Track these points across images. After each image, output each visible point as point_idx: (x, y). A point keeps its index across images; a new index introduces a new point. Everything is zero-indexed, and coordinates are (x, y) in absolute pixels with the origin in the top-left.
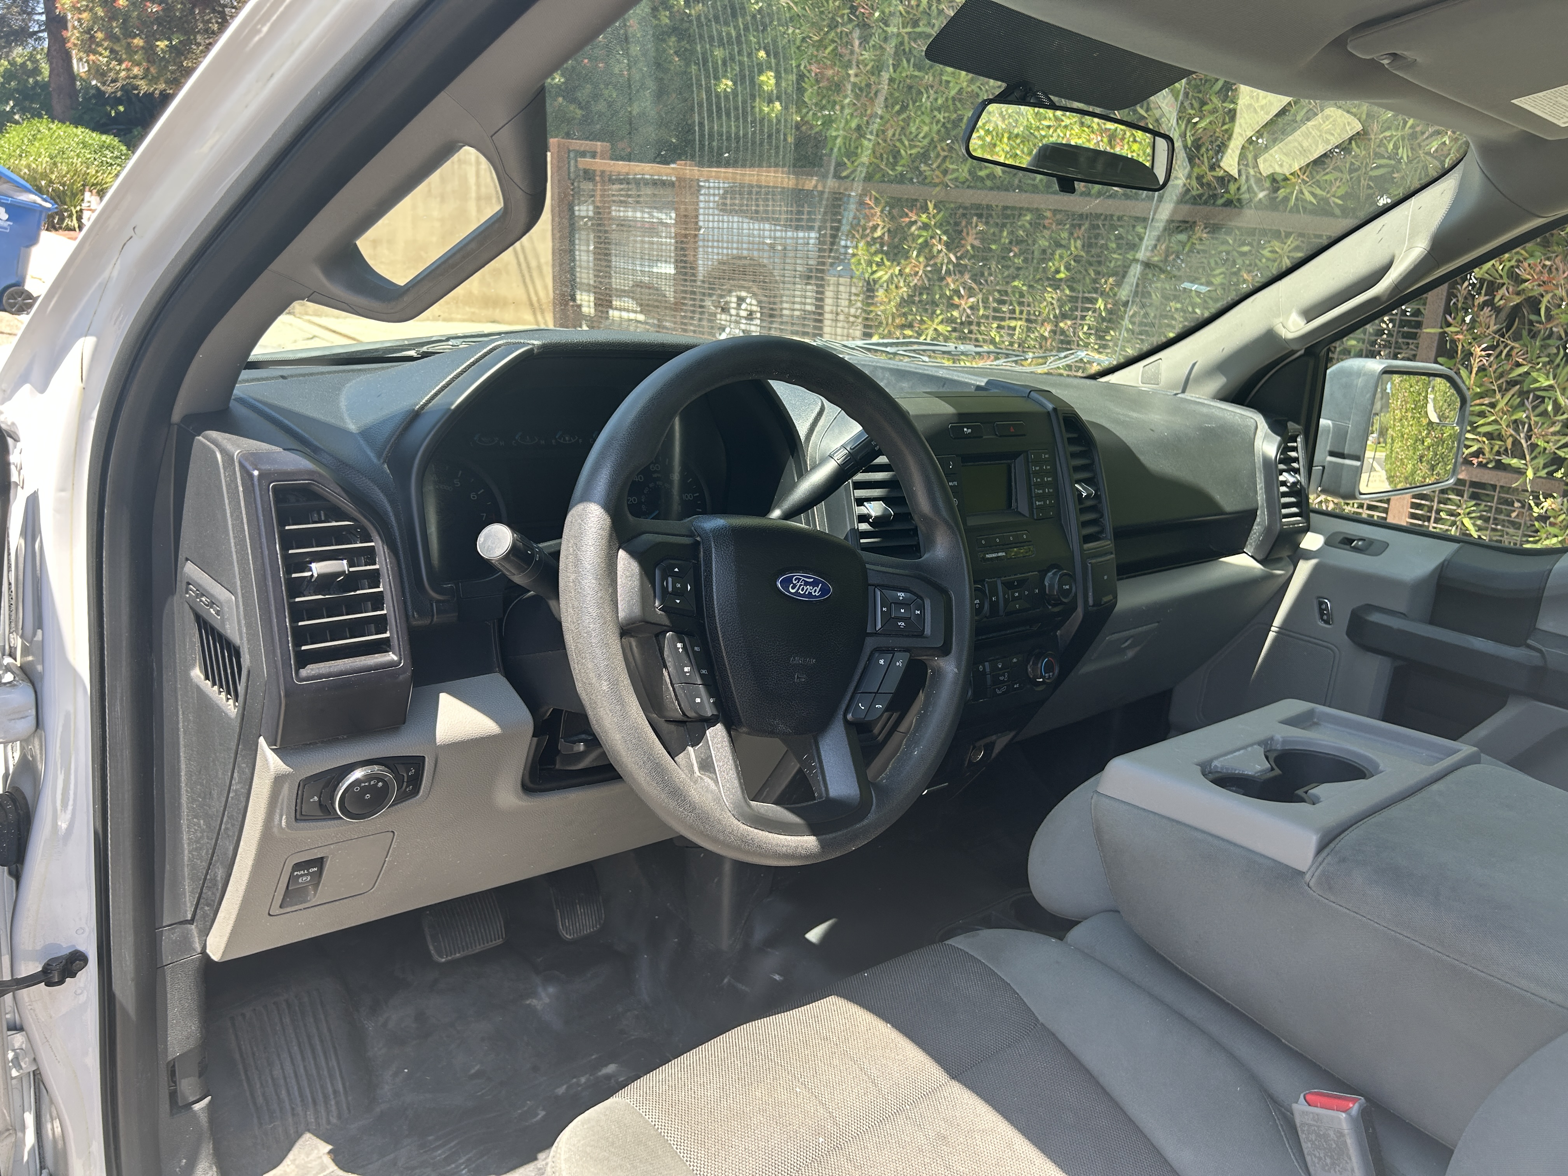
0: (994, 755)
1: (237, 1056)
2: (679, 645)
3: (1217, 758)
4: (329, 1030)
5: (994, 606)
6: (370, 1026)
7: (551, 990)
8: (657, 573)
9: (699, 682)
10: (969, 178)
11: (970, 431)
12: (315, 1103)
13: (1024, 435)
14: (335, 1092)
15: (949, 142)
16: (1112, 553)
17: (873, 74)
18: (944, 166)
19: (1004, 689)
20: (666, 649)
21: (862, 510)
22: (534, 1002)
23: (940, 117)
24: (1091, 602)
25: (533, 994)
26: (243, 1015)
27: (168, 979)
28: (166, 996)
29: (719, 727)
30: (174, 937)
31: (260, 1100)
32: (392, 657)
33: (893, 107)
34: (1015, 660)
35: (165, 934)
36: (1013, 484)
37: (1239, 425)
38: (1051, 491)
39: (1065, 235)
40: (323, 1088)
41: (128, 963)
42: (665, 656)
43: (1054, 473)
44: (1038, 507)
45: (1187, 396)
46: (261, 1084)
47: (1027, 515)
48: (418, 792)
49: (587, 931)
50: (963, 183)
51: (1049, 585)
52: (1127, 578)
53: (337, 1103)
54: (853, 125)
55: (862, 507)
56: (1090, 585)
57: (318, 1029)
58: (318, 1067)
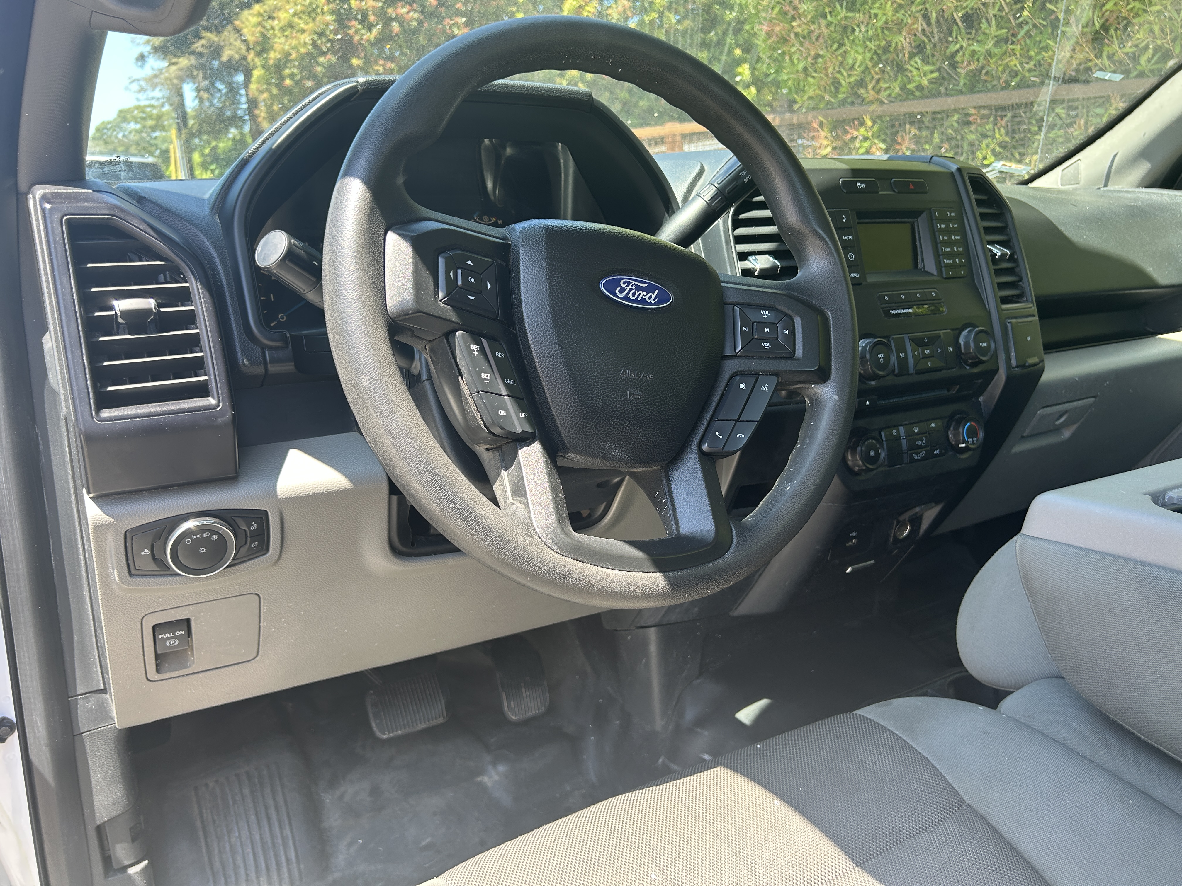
0: (922, 532)
1: (199, 824)
2: (474, 347)
3: (1172, 488)
4: (285, 801)
5: (903, 363)
6: (327, 798)
7: (501, 768)
8: (441, 262)
9: (504, 392)
10: (900, 93)
11: (863, 185)
12: (268, 869)
13: (926, 193)
14: (288, 860)
15: (881, 66)
16: (1034, 316)
17: (813, 23)
18: (878, 87)
19: (923, 454)
20: (457, 352)
21: (747, 264)
22: (485, 779)
23: (871, 45)
24: (1014, 363)
25: (482, 772)
26: (207, 785)
27: (87, 745)
28: (88, 763)
29: (536, 447)
30: (89, 705)
31: (217, 865)
32: (212, 401)
33: (831, 46)
34: (933, 425)
35: (80, 703)
36: (918, 243)
37: (1168, 203)
38: (961, 249)
39: (989, 126)
40: (277, 856)
41: (41, 729)
42: (458, 360)
43: (962, 231)
44: (948, 266)
45: (1109, 188)
46: (220, 851)
47: (935, 272)
48: (268, 549)
49: (532, 713)
50: (896, 98)
51: (965, 344)
52: (1056, 352)
53: (289, 871)
54: (800, 67)
55: (747, 262)
56: (1012, 344)
57: (274, 799)
58: (273, 837)
